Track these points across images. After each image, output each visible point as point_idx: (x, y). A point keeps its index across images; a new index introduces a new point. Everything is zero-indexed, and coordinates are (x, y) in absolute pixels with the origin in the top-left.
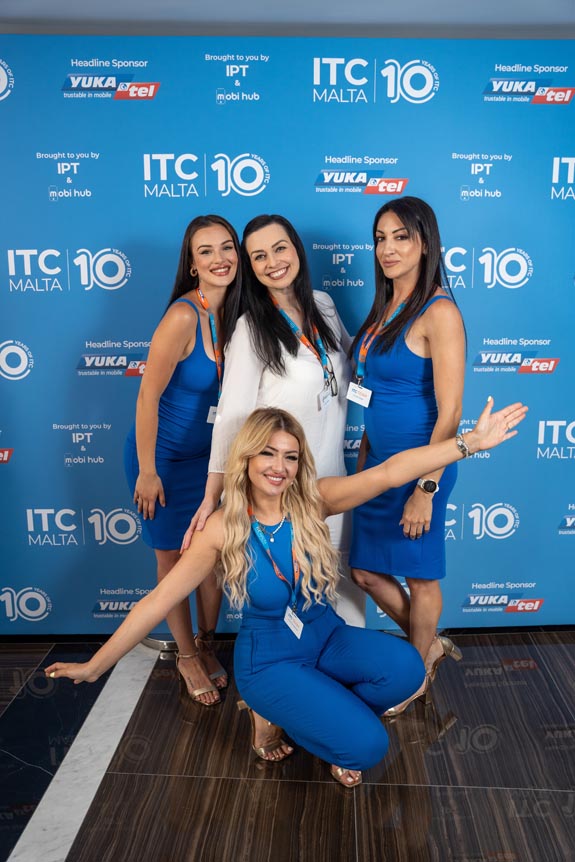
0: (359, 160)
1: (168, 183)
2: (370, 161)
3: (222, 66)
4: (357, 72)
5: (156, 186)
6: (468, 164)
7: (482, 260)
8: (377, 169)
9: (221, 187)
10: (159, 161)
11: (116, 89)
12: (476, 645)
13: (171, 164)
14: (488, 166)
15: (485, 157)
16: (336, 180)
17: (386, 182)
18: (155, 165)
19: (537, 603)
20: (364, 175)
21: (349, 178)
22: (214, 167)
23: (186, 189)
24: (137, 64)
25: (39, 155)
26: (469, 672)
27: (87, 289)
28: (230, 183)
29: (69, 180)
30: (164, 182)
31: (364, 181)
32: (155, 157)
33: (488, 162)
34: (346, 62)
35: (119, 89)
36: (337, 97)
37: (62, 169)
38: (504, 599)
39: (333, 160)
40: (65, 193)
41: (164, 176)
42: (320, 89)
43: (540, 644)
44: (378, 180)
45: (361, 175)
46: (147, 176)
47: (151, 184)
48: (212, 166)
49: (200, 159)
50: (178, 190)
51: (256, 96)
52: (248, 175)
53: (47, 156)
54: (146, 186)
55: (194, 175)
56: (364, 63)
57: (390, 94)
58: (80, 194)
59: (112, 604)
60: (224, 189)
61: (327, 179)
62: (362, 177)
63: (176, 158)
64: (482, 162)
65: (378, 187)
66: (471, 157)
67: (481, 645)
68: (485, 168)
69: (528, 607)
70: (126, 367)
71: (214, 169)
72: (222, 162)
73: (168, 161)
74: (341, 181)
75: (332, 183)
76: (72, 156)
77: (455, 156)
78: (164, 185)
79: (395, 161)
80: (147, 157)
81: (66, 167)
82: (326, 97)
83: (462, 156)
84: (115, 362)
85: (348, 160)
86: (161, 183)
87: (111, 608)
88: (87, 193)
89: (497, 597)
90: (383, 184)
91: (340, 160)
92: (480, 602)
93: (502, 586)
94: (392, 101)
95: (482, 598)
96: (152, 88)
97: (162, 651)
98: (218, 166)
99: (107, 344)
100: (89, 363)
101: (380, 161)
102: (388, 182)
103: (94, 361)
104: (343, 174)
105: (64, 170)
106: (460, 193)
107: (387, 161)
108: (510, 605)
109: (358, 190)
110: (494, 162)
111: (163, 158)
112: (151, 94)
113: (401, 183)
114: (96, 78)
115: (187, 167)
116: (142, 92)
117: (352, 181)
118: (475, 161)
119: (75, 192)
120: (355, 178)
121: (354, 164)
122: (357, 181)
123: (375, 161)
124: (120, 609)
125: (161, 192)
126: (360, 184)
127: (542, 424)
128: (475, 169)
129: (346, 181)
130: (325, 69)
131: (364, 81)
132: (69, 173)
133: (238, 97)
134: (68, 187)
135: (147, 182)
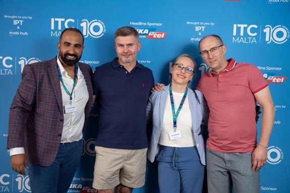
0: (145, 24)
2: (150, 24)
5: (56, 32)
6: (194, 26)
8: (153, 28)
10: (58, 21)
14: (203, 27)
15: (202, 24)
18: (56, 23)
20: (147, 30)
21: (140, 31)
22: (82, 25)
25: (5, 16)
29: (18, 28)
31: (147, 33)
32: (56, 19)
33: (203, 26)
37: (15, 22)
39: (134, 24)
40: (16, 33)
41: (60, 28)
44: (153, 33)
45: (146, 30)
46: (53, 28)
47: (54, 31)
49: (76, 21)
52: (96, 29)
53: (9, 17)
54: (52, 32)
58: (23, 34)
60: (85, 34)
62: (146, 31)
63: (65, 20)
64: (201, 26)
65: (153, 36)
66: (195, 24)
68: (202, 28)
72: (85, 23)
73: (62, 21)
76: (20, 17)
77: (188, 23)
79: (161, 24)
80: (53, 20)
81: (17, 22)
83: (191, 23)
85: (140, 23)
86: (58, 31)
88: (26, 33)
90: (156, 34)
91: (137, 24)
101: (154, 24)
102: (158, 34)
104: (138, 30)
105: (16, 23)
106: (190, 39)
107: (158, 24)
109: (144, 37)
110: (206, 26)
111: (60, 20)
113: (163, 34)
117: (142, 33)
118: (197, 25)
119: (21, 33)
120: (143, 32)
121: (143, 25)
122: (144, 33)
123: (152, 24)
125: (58, 35)
126: (145, 34)
128: (197, 29)
129: (139, 33)
132: (19, 25)
134: (18, 31)
135: (52, 30)
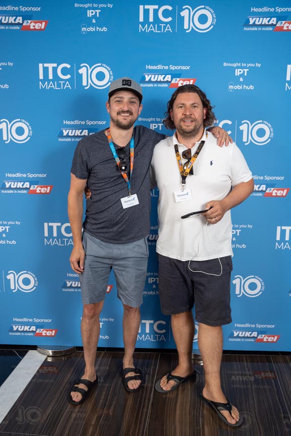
0: (166, 68)
1: (53, 81)
2: (173, 68)
3: (85, 11)
4: (166, 14)
5: (46, 83)
6: (234, 69)
7: (241, 128)
8: (177, 73)
9: (84, 83)
10: (48, 67)
11: (22, 24)
12: (236, 362)
13: (55, 69)
15: (244, 65)
16: (152, 80)
17: (183, 80)
18: (46, 70)
19: (276, 337)
20: (170, 76)
21: (161, 78)
22: (80, 71)
23: (64, 84)
24: (34, 9)
26: (233, 377)
27: (6, 142)
28: (90, 81)
30: (51, 80)
31: (170, 80)
32: (46, 65)
33: (246, 68)
34: (159, 8)
35: (24, 24)
36: (153, 29)
38: (255, 334)
39: (151, 67)
41: (51, 77)
42: (143, 24)
43: (277, 363)
44: (178, 79)
45: (167, 76)
46: (41, 77)
47: (43, 81)
48: (79, 71)
50: (59, 85)
51: (105, 29)
52: (100, 76)
54: (40, 83)
55: (69, 76)
56: (170, 8)
57: (186, 27)
58: (2, 87)
59: (20, 327)
60: (86, 85)
61: (147, 79)
62: (168, 78)
63: (58, 66)
64: (242, 68)
65: (178, 84)
66: (235, 65)
67: (240, 361)
68: (244, 71)
69: (270, 339)
70: (29, 189)
71: (80, 73)
72: (85, 69)
73: (53, 68)
74: (155, 80)
75: (150, 82)
77: (225, 64)
78: (51, 82)
79: (188, 68)
80: (41, 65)
82: (147, 29)
83: (230, 65)
84: (23, 185)
85: (160, 67)
86: (49, 81)
87: (19, 329)
88: (6, 86)
89: (250, 333)
91: (155, 68)
92: (240, 335)
93: (253, 326)
94: (187, 32)
95: (241, 333)
96: (44, 23)
97: (48, 356)
98: (83, 71)
99: (18, 175)
100: (7, 186)
101: (179, 68)
103: (11, 185)
104: (157, 76)
106: (228, 87)
107: (184, 68)
108: (258, 338)
109: (166, 85)
110: (249, 68)
111: (50, 66)
112: (43, 28)
113: (192, 81)
114: (11, 17)
115: (65, 71)
116: (38, 26)
117: (162, 80)
118: (238, 67)
121: (164, 70)
122: (165, 80)
123: (176, 68)
124: (25, 330)
125: (49, 86)
126: (167, 82)
127: (279, 228)
128: (238, 72)
129: (159, 80)
130: (146, 12)
131: (170, 19)
133: (94, 30)
135: (41, 80)
